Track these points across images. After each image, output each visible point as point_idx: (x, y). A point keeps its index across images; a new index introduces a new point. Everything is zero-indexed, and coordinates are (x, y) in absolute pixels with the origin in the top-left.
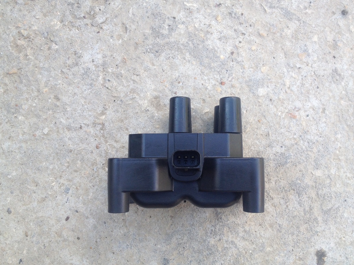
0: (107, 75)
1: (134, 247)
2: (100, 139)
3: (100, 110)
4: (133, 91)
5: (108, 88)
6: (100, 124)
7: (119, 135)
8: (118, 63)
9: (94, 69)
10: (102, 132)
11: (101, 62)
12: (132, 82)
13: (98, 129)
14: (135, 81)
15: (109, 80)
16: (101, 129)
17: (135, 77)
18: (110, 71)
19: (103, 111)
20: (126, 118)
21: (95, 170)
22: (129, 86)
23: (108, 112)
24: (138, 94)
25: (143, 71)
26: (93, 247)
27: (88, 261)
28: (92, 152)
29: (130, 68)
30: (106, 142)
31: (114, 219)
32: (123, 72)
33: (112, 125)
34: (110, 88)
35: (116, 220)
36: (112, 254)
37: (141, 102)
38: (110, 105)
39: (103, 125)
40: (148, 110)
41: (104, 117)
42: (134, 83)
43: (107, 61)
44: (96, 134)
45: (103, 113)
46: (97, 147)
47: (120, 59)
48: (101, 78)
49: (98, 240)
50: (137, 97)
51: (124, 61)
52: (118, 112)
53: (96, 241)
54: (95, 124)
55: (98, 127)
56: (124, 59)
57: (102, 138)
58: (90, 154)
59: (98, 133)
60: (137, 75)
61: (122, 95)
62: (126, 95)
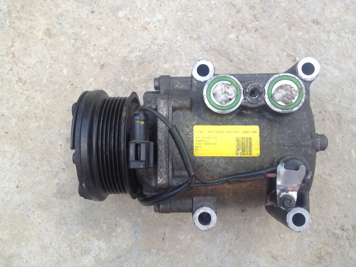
0: (12, 19)
1: (45, 133)
2: (12, 64)
3: (10, 44)
4: (31, 27)
5: (13, 28)
6: (11, 54)
7: (25, 60)
8: (18, 9)
9: (2, 16)
10: (13, 59)
11: (6, 10)
12: (29, 21)
13: (10, 57)
14: (31, 20)
15: (13, 22)
16: (13, 57)
17: (31, 17)
18: (14, 15)
19: (12, 45)
20: (28, 47)
21: (12, 85)
22: (27, 24)
23: (16, 45)
24: (35, 29)
25: (36, 12)
26: (17, 137)
27: (15, 147)
28: (8, 74)
29: (27, 12)
30: (17, 66)
31: (29, 117)
32: (22, 15)
33: (19, 53)
34: (14, 27)
35: (30, 118)
36: (30, 140)
37: (37, 34)
38: (16, 39)
39: (14, 54)
40: (43, 39)
41: (13, 48)
42: (31, 22)
43: (11, 9)
44: (9, 61)
45: (12, 46)
46: (11, 70)
47: (19, 6)
48: (8, 21)
49: (20, 132)
50: (34, 31)
51: (23, 7)
52: (22, 43)
53: (19, 133)
54: (7, 54)
55: (10, 56)
56: (22, 5)
57: (14, 63)
58: (7, 75)
59: (10, 60)
60: (33, 16)
61: (24, 31)
62: (27, 31)
